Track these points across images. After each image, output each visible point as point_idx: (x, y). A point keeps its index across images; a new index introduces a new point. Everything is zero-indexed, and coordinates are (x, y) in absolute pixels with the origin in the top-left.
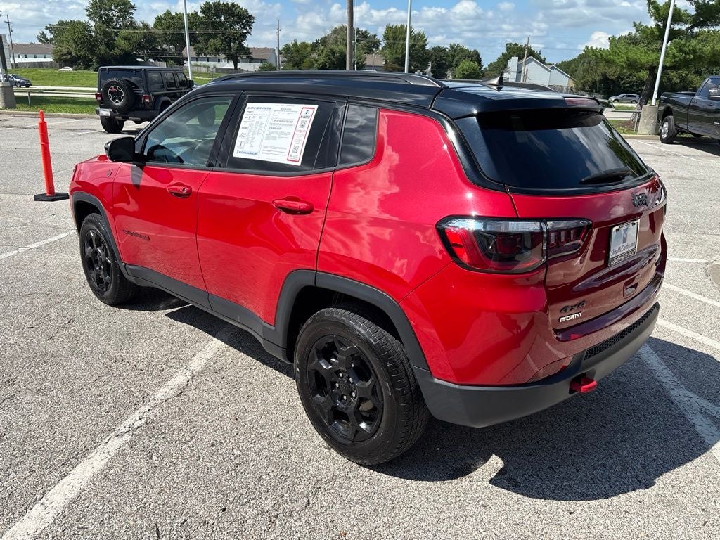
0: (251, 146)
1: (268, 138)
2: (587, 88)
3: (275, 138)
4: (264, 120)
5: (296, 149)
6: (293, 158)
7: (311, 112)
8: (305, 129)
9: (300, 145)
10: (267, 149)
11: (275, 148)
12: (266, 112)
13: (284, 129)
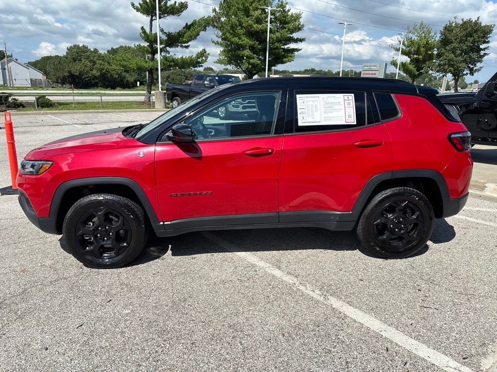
0: (313, 118)
1: (325, 113)
2: (60, 81)
3: (332, 112)
4: (317, 103)
5: (350, 116)
6: (349, 121)
7: (350, 98)
8: (352, 105)
9: (352, 114)
10: (326, 119)
11: (333, 117)
12: (317, 99)
13: (336, 107)
